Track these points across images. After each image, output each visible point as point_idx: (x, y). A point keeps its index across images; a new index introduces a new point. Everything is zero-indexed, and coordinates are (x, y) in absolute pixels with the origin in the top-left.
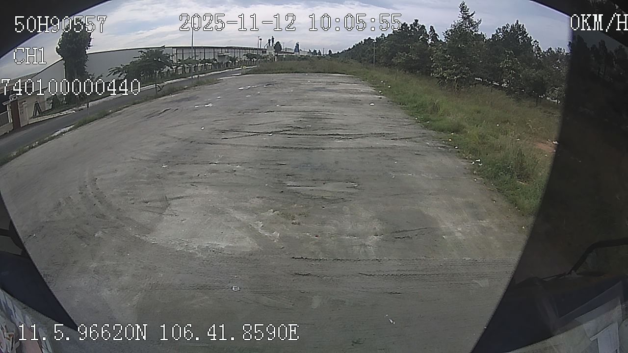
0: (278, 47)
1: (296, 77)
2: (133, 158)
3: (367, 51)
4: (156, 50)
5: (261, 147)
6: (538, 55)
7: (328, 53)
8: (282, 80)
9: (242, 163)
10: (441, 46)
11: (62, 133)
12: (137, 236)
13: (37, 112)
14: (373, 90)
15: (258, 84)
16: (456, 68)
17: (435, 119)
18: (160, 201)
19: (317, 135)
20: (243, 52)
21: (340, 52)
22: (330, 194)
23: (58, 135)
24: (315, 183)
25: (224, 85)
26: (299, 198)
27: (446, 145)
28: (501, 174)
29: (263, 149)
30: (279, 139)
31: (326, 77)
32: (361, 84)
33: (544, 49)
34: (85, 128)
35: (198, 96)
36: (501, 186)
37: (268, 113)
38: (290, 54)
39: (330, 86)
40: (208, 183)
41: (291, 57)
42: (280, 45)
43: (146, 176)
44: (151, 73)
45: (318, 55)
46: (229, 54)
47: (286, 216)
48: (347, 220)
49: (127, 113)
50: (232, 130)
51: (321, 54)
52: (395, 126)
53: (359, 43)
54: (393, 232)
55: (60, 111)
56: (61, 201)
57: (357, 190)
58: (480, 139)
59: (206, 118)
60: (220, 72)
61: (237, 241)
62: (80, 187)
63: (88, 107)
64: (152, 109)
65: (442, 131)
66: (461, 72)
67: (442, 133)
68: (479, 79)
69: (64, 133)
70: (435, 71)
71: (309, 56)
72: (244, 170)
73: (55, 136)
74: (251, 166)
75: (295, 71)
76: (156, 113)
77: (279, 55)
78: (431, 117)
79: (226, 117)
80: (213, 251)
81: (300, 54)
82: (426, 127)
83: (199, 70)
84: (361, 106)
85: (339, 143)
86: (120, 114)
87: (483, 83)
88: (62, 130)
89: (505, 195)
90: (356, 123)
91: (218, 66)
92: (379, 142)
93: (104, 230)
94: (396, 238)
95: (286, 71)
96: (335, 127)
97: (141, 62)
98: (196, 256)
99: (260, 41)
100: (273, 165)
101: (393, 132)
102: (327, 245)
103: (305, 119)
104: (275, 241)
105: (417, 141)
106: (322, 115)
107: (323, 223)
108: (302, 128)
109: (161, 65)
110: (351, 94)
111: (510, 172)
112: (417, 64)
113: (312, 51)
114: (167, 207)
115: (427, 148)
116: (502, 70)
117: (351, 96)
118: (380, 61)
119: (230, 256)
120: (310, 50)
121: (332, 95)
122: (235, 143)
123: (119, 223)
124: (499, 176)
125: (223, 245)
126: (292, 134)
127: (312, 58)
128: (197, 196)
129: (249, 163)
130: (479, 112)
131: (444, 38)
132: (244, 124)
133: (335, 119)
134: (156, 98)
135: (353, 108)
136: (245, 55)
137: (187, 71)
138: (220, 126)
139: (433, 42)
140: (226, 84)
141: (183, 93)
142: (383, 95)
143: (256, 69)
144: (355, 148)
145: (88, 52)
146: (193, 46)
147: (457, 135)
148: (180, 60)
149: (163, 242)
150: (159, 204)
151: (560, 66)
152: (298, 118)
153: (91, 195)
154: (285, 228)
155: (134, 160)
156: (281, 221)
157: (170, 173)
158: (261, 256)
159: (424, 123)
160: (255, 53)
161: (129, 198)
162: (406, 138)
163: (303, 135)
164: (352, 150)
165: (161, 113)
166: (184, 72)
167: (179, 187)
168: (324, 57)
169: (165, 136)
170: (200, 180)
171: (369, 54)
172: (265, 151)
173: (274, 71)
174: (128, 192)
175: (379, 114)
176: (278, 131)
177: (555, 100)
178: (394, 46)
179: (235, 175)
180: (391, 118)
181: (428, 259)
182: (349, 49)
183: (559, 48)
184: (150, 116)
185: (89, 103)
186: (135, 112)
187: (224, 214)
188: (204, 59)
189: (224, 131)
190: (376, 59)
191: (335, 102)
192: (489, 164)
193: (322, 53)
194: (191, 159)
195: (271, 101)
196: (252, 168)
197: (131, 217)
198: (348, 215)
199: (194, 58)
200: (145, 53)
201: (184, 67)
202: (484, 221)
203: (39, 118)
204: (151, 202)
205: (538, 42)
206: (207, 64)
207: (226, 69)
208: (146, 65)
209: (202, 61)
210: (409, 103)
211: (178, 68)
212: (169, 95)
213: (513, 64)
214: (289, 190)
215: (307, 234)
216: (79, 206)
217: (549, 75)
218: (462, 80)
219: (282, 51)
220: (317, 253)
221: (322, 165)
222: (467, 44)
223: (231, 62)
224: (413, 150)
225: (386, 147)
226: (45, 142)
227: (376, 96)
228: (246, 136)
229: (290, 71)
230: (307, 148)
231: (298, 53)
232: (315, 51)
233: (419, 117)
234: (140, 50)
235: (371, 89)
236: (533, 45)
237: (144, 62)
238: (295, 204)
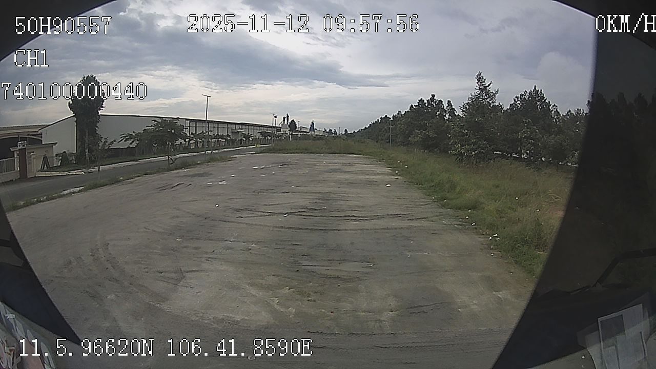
0: (293, 125)
1: (312, 157)
2: (146, 229)
3: (383, 130)
4: (170, 121)
5: (276, 227)
6: (558, 120)
7: (344, 133)
8: (297, 160)
9: (257, 243)
10: (458, 121)
11: (71, 193)
12: (151, 303)
13: (45, 166)
14: (390, 171)
15: (273, 164)
16: (474, 144)
17: (452, 197)
18: (175, 273)
19: (333, 217)
20: (257, 129)
21: (356, 132)
22: (345, 274)
23: (67, 194)
24: (331, 263)
25: (238, 163)
26: (315, 277)
27: (464, 222)
28: (519, 246)
29: (279, 230)
30: (295, 220)
31: (341, 158)
32: (377, 164)
33: (563, 113)
34: (95, 192)
35: (211, 172)
36: (519, 258)
37: (283, 194)
38: (305, 134)
39: (346, 167)
40: (223, 259)
41: (306, 137)
42: (295, 123)
43: (160, 247)
44: (164, 144)
45: (333, 135)
46: (243, 130)
47: (302, 293)
48: (362, 297)
49: (139, 182)
50: (246, 209)
51: (336, 134)
52: (411, 206)
53: (376, 122)
54: (408, 308)
55: (68, 169)
56: (72, 260)
57: (372, 270)
58: (497, 214)
59: (219, 195)
60: (234, 149)
61: (253, 315)
62: (92, 250)
63: (99, 170)
64: (165, 182)
65: (459, 209)
66: (479, 147)
67: (460, 211)
68: (498, 152)
69: (74, 193)
70: (453, 148)
71: (325, 136)
72: (259, 249)
73: (64, 195)
74: (266, 246)
75: (310, 151)
76: (169, 187)
77: (293, 134)
78: (448, 195)
79: (240, 196)
80: (229, 323)
81: (316, 134)
82: (443, 206)
83: (213, 146)
84: (376, 187)
85: (354, 224)
86: (132, 183)
87: (503, 156)
88: (72, 190)
89: (523, 266)
90: (372, 204)
91: (231, 143)
92: (396, 223)
93: (117, 293)
94: (411, 313)
95: (301, 151)
96: (350, 209)
97: (154, 131)
98: (211, 327)
99: (275, 119)
100: (289, 245)
101: (410, 213)
102: (342, 320)
103: (321, 201)
104: (291, 317)
105: (434, 220)
106: (338, 196)
107: (339, 300)
108: (317, 210)
109: (175, 137)
110: (368, 175)
111: (528, 243)
112: (435, 141)
113: (328, 131)
114: (182, 279)
115: (443, 227)
116: (521, 140)
117: (367, 177)
118: (397, 141)
119: (246, 328)
120: (325, 130)
121: (348, 176)
122: (251, 223)
123: (133, 289)
124: (516, 248)
125: (238, 318)
126: (307, 216)
127: (328, 138)
128: (212, 271)
129: (264, 242)
130: (497, 187)
131: (462, 113)
132: (259, 204)
133: (351, 201)
134: (168, 171)
135: (369, 190)
136: (259, 133)
137: (200, 145)
138: (234, 204)
139: (450, 117)
140: (240, 162)
141: (196, 169)
142: (400, 176)
143: (272, 148)
144: (371, 230)
145: (100, 112)
146: (207, 119)
147: (475, 212)
148: (192, 134)
149: (179, 311)
150: (173, 275)
151: (580, 129)
152: (313, 199)
153: (102, 259)
154: (300, 304)
155: (147, 230)
156: (297, 298)
157: (185, 247)
158: (277, 329)
159: (441, 203)
160: (269, 131)
161: (143, 266)
162: (423, 218)
163: (319, 216)
164: (368, 231)
165: (174, 187)
166: (197, 147)
167: (194, 261)
168: (340, 137)
169: (179, 210)
170: (215, 256)
171: (386, 132)
172: (280, 231)
173: (289, 152)
174: (142, 261)
175: (395, 195)
176: (293, 213)
177: (575, 164)
178: (412, 124)
179: (250, 253)
180: (407, 199)
181: (443, 331)
182: (366, 128)
183: (578, 109)
184: (163, 188)
185: (101, 167)
186: (146, 183)
187: (239, 289)
188: (218, 135)
189: (238, 210)
190: (393, 139)
191: (351, 184)
192: (506, 238)
193: (338, 133)
194: (206, 235)
195: (287, 181)
196: (268, 247)
197: (146, 285)
198: (364, 293)
199: (207, 134)
200: (159, 122)
201: (196, 142)
202: (501, 293)
203: (47, 172)
204: (165, 272)
205: (556, 106)
206: (220, 139)
207: (239, 147)
208: (159, 135)
209: (216, 136)
210: (426, 183)
211: (191, 142)
212: (181, 169)
213: (532, 133)
214: (304, 270)
215: (323, 310)
216: (91, 268)
217: (568, 139)
218: (480, 155)
219: (297, 129)
220: (332, 328)
221: (338, 245)
222: (484, 116)
223: (245, 139)
224: (429, 230)
225: (402, 228)
226: (53, 199)
227: (393, 177)
228: (261, 216)
229: (304, 151)
230: (322, 230)
231: (313, 132)
232: (331, 130)
233: (436, 196)
234: (154, 119)
235: (387, 170)
236: (552, 110)
237: (158, 131)
238: (310, 282)
